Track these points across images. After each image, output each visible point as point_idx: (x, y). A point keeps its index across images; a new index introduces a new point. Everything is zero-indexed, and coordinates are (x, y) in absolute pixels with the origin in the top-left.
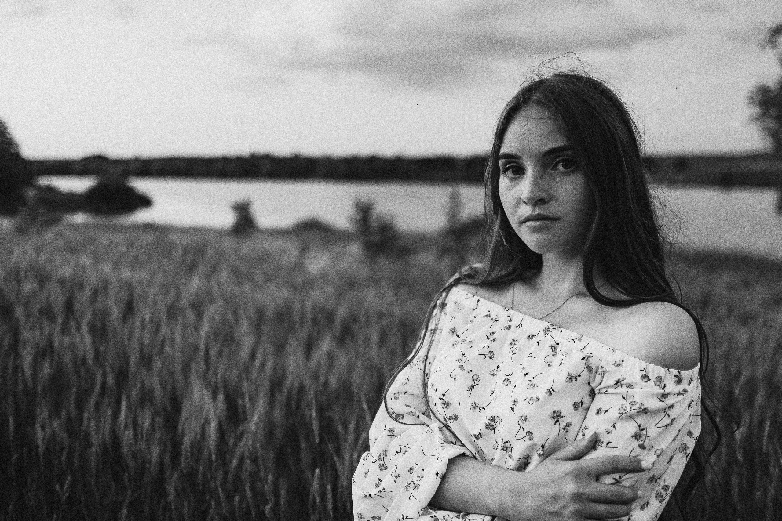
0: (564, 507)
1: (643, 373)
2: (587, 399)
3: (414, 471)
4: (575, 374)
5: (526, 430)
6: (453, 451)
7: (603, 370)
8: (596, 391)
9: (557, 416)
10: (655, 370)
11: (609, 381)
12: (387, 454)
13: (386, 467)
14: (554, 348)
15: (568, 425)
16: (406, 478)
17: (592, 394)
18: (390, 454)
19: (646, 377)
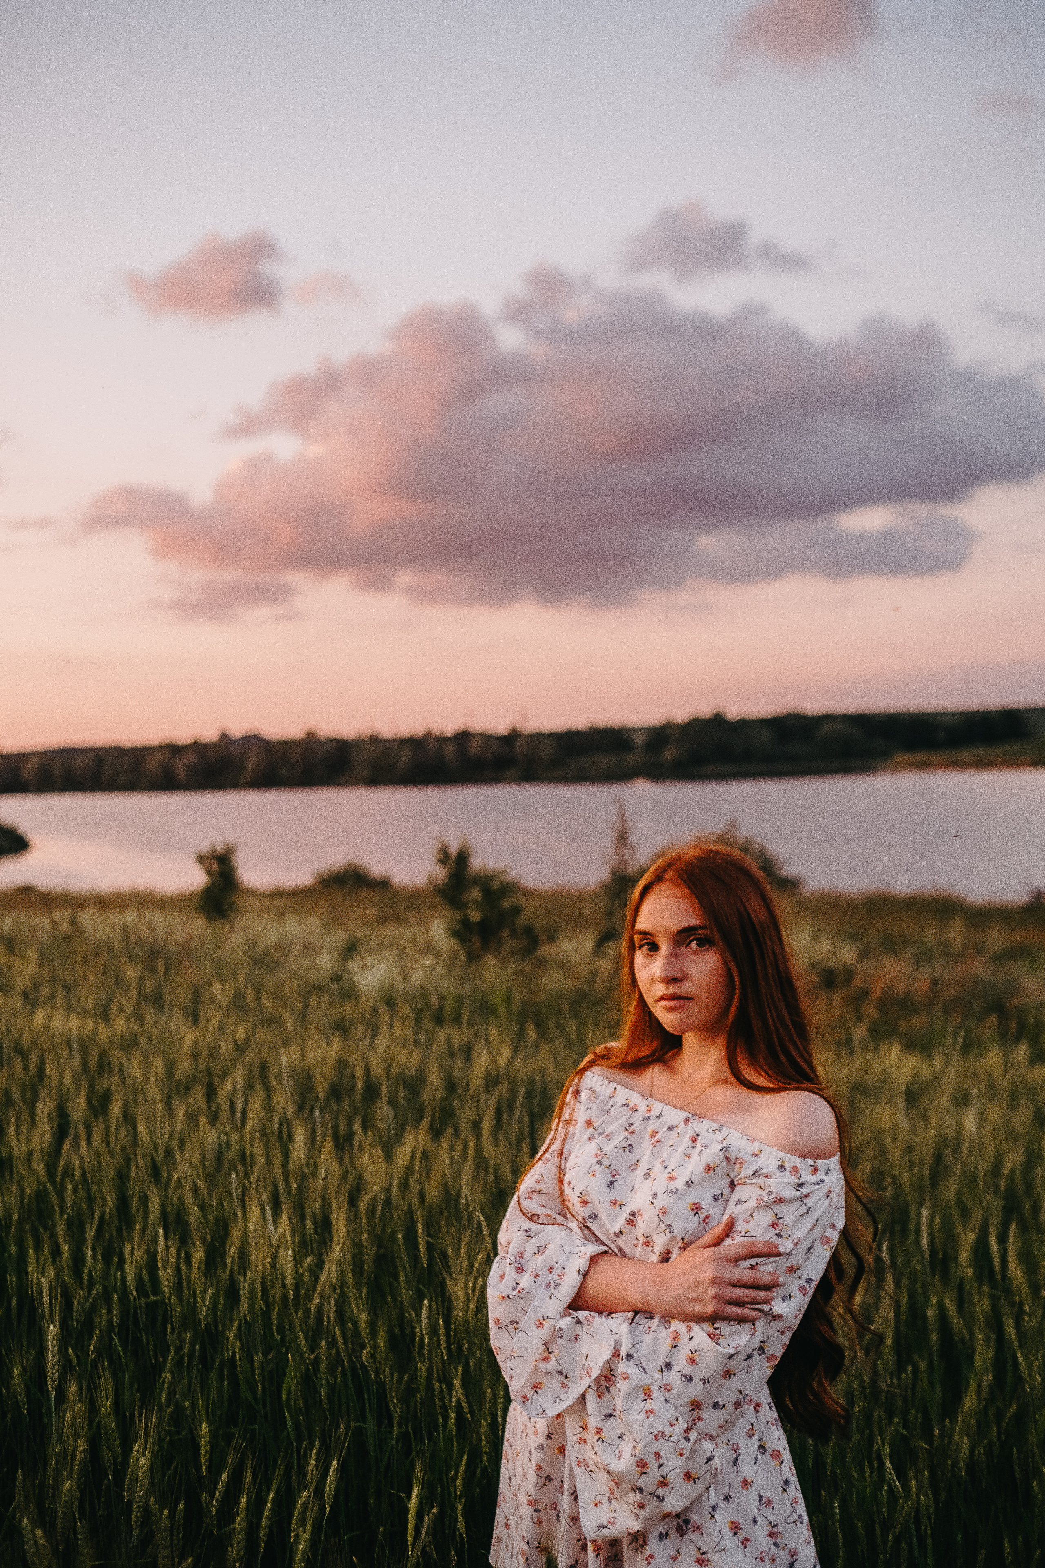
0: (705, 1292)
1: (780, 1163)
2: (727, 1190)
3: (554, 1271)
4: (712, 1165)
5: (666, 1223)
6: (593, 1249)
7: (741, 1160)
8: (736, 1183)
9: (696, 1208)
10: (792, 1160)
11: (747, 1171)
12: (524, 1256)
13: (523, 1270)
14: (694, 1140)
15: (708, 1217)
16: (545, 1278)
17: (732, 1185)
18: (527, 1255)
19: (782, 1167)
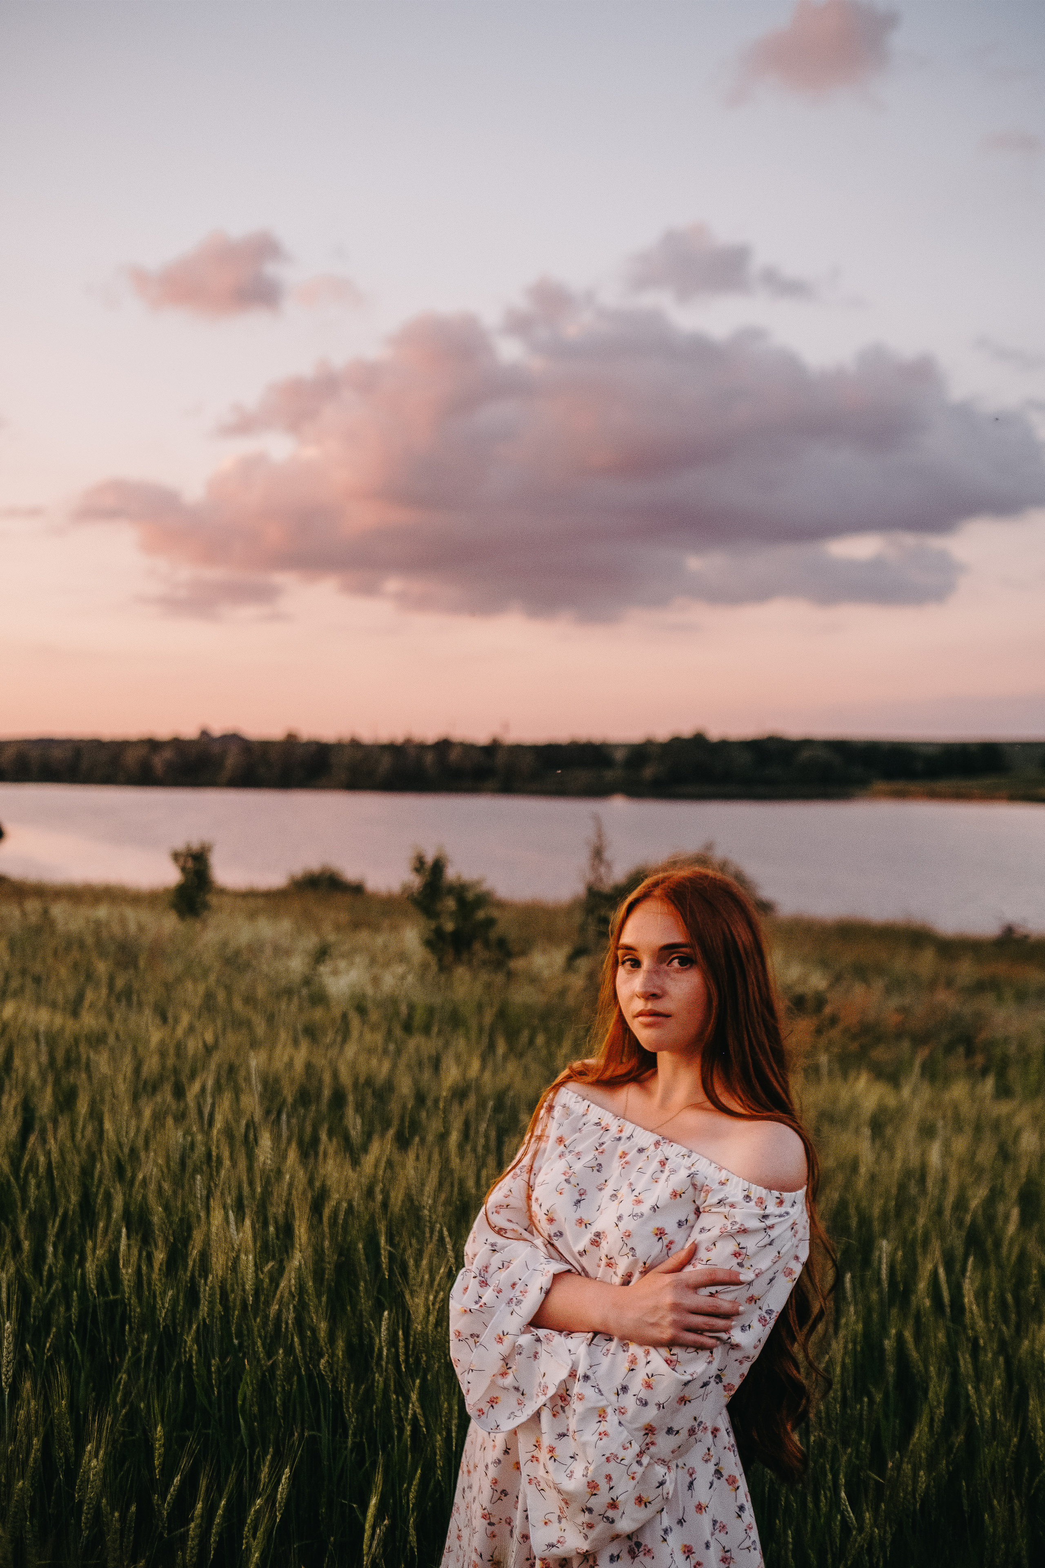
0: (663, 1317)
1: (746, 1193)
2: (692, 1217)
3: (517, 1287)
4: (679, 1191)
5: (630, 1246)
6: (557, 1267)
7: (707, 1188)
8: (701, 1210)
9: (660, 1233)
10: (758, 1191)
11: (713, 1199)
12: (489, 1270)
13: (487, 1284)
14: (663, 1164)
15: (671, 1242)
16: (508, 1293)
17: (698, 1212)
18: (491, 1270)
19: (747, 1198)
